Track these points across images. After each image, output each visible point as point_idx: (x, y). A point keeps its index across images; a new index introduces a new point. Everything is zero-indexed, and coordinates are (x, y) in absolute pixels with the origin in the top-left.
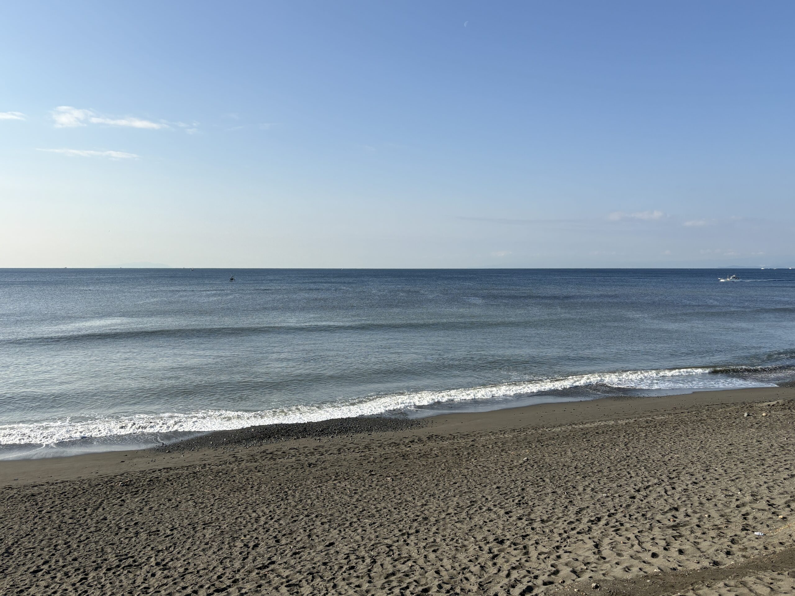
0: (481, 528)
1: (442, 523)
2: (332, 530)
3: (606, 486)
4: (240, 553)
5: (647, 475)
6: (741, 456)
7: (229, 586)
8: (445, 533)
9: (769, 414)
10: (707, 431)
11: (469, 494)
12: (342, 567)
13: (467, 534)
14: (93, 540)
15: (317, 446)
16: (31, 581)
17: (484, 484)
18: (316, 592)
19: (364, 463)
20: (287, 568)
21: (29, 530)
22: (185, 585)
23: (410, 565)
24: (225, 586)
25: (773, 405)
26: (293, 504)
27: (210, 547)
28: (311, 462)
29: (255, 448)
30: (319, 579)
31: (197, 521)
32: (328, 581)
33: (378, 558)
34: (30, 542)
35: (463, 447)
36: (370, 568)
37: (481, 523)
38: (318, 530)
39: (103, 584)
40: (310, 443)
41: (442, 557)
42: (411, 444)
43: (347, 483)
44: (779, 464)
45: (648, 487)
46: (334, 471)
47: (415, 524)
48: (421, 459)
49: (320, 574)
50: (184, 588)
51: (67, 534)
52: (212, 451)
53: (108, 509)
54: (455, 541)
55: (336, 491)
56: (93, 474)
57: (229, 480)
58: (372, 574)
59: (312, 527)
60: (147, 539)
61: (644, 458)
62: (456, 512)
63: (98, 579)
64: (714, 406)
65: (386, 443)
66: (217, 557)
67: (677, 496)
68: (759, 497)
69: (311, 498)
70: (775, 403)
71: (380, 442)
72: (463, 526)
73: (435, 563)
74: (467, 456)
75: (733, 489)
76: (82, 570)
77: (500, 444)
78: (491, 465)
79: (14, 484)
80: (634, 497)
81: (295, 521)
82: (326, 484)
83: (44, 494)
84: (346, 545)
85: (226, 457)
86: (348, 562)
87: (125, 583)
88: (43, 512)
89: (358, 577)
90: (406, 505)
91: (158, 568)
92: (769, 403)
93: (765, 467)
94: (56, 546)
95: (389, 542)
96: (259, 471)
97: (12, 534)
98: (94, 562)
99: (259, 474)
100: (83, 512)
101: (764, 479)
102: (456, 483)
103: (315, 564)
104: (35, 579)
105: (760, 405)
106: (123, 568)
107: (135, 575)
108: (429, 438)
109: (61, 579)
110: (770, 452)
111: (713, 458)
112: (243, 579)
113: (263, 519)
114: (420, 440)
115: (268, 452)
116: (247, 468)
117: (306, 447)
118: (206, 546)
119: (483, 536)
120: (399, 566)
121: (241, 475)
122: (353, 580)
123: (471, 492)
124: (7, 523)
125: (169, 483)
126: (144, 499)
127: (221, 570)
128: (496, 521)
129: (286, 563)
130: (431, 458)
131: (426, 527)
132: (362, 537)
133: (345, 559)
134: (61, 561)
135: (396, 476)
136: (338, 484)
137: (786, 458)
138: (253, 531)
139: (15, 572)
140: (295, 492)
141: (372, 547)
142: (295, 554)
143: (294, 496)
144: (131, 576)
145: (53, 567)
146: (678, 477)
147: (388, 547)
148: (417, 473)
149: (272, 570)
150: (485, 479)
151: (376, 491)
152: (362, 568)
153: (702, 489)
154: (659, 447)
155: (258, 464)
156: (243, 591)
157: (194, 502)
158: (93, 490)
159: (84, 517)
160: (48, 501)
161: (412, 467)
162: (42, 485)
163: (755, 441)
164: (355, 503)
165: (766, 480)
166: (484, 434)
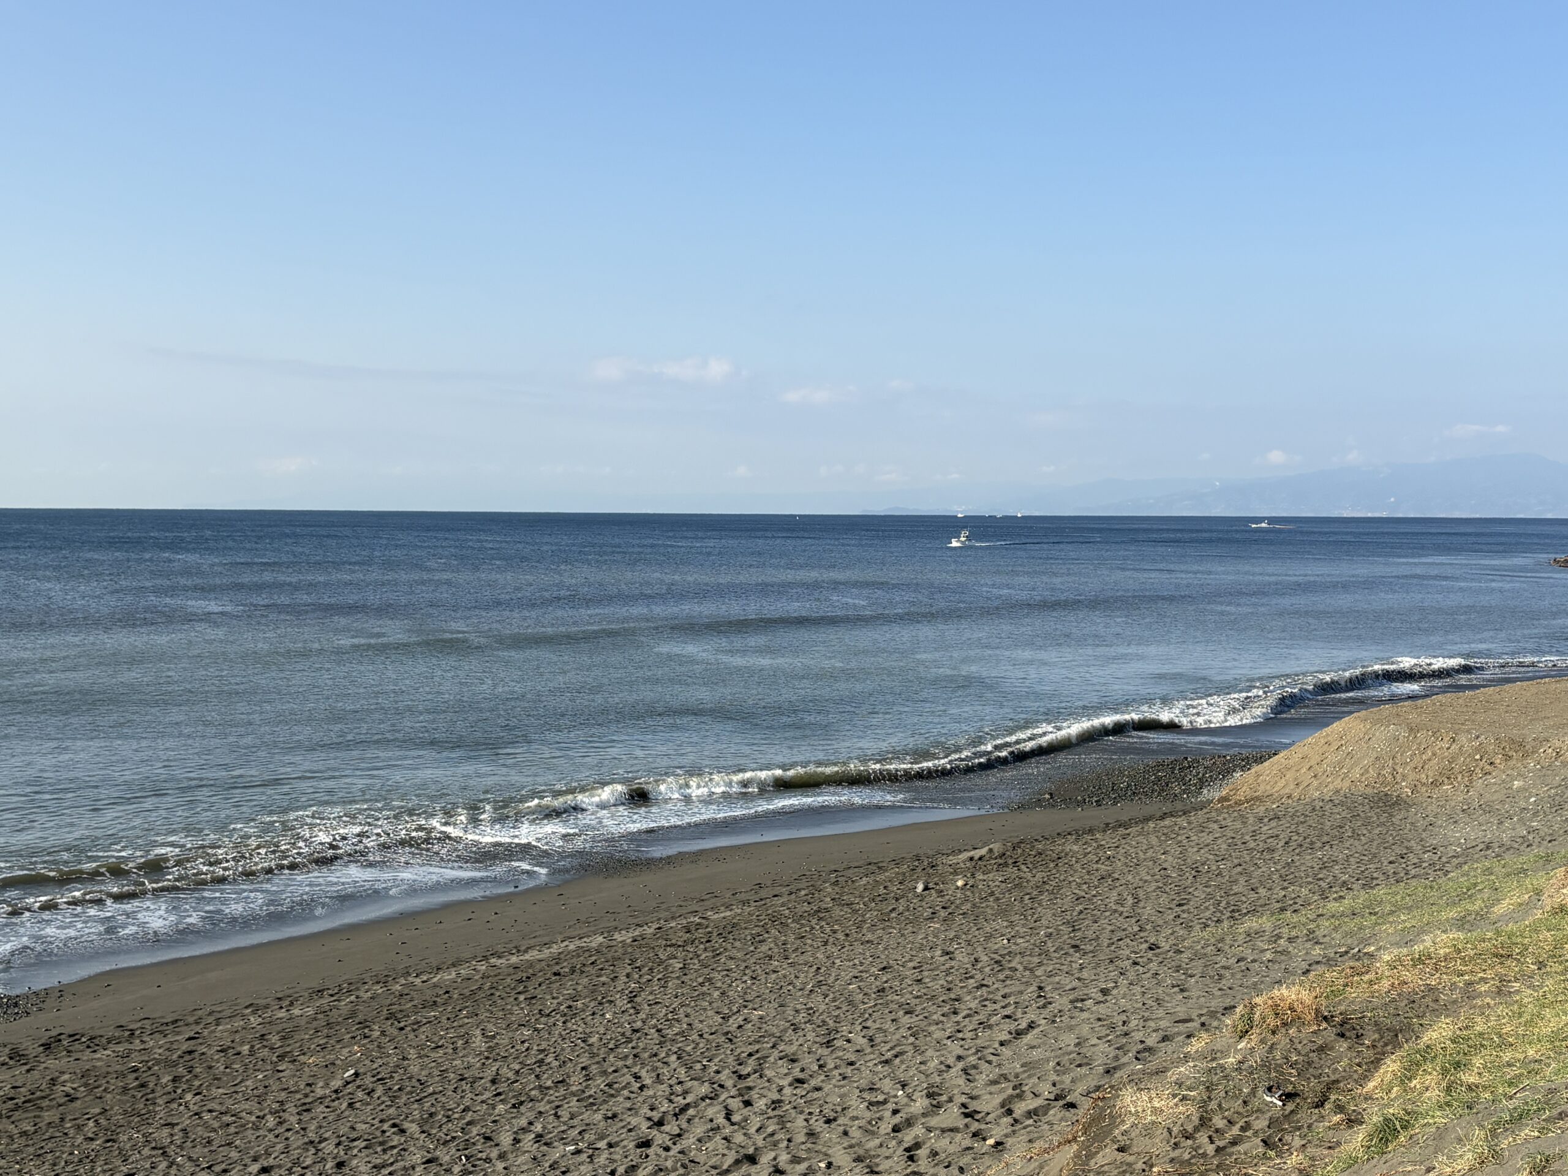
3: (575, 1122)
5: (683, 1077)
6: (908, 996)
9: (971, 883)
10: (831, 940)
17: (223, 1166)
25: (980, 859)
35: (158, 1062)
44: (991, 1007)
45: (684, 1109)
48: (17, 1115)
61: (676, 1030)
64: (851, 871)
67: (755, 1122)
68: (944, 1098)
70: (983, 851)
74: (169, 1088)
75: (887, 1085)
77: (274, 1039)
78: (246, 1106)
80: (646, 1144)
92: (972, 853)
93: (959, 1018)
101: (955, 1048)
105: (953, 860)
108: (47, 1046)
110: (972, 977)
111: (845, 1009)
114: (15, 1055)
130: (49, 1108)
137: (1007, 990)
146: (759, 1071)
150: (224, 1151)
153: (816, 1094)
154: (716, 994)
163: (939, 953)
165: (960, 1052)
166: (227, 1013)
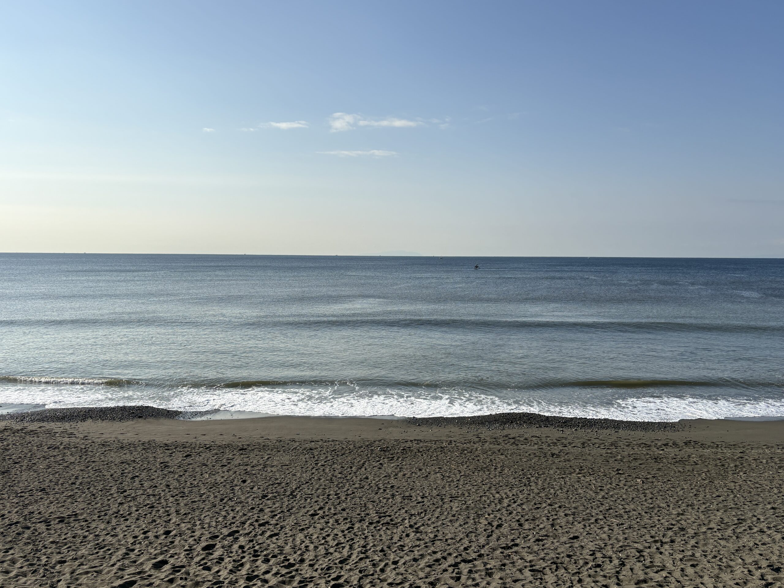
0: (751, 550)
1: (702, 537)
2: (576, 523)
4: (485, 530)
7: (475, 559)
8: (705, 548)
11: (736, 510)
12: (587, 563)
13: (733, 553)
14: (358, 495)
15: (559, 437)
16: (310, 522)
17: (756, 502)
18: (560, 582)
19: (611, 460)
20: (531, 553)
21: (308, 478)
22: (435, 550)
23: (664, 575)
24: (471, 558)
26: (536, 491)
27: (457, 520)
28: (554, 452)
29: (498, 432)
30: (563, 571)
31: (445, 493)
32: (573, 574)
33: (627, 561)
34: (308, 489)
35: (729, 458)
36: (618, 570)
37: (751, 544)
38: (562, 521)
39: (366, 535)
40: (554, 433)
41: (702, 574)
42: (664, 447)
43: (592, 479)
46: (578, 464)
47: (670, 533)
48: (677, 465)
49: (565, 566)
50: (435, 553)
51: (337, 486)
52: (457, 429)
53: (369, 470)
54: (718, 558)
55: (580, 485)
56: (357, 437)
57: (473, 459)
58: (621, 577)
59: (556, 517)
60: (401, 502)
62: (719, 527)
63: (362, 530)
65: (634, 442)
66: (463, 530)
69: (554, 488)
71: (628, 441)
72: (727, 545)
73: (693, 579)
74: (734, 469)
76: (349, 520)
77: (777, 460)
78: (766, 482)
79: (296, 438)
81: (538, 508)
82: (569, 476)
83: (320, 449)
84: (591, 542)
85: (470, 436)
86: (594, 559)
87: (384, 538)
88: (319, 465)
89: (605, 576)
90: (658, 511)
91: (411, 530)
94: (329, 495)
95: (640, 547)
96: (502, 454)
97: (295, 480)
98: (359, 515)
99: (503, 457)
100: (349, 469)
102: (720, 496)
103: (558, 554)
104: (313, 521)
106: (382, 524)
107: (392, 533)
108: (686, 443)
109: (333, 525)
112: (488, 555)
113: (506, 502)
114: (675, 444)
115: (510, 436)
116: (490, 449)
117: (549, 437)
118: (453, 518)
119: (753, 559)
120: (652, 575)
121: (485, 456)
122: (600, 579)
123: (738, 509)
124: (291, 470)
125: (419, 454)
126: (398, 466)
127: (467, 542)
128: (770, 545)
129: (529, 547)
130: (688, 465)
131: (683, 538)
132: (609, 536)
133: (591, 555)
134: (333, 509)
135: (647, 478)
136: (583, 478)
138: (497, 511)
139: (298, 513)
140: (537, 480)
141: (620, 549)
142: (538, 540)
143: (536, 484)
144: (389, 532)
145: (327, 513)
147: (638, 552)
148: (672, 479)
149: (516, 552)
150: (757, 497)
151: (624, 491)
152: (609, 568)
155: (501, 447)
156: (488, 566)
157: (442, 475)
158: (357, 452)
159: (350, 474)
160: (322, 455)
161: (666, 472)
162: (318, 441)
164: (601, 500)
166: (756, 446)
